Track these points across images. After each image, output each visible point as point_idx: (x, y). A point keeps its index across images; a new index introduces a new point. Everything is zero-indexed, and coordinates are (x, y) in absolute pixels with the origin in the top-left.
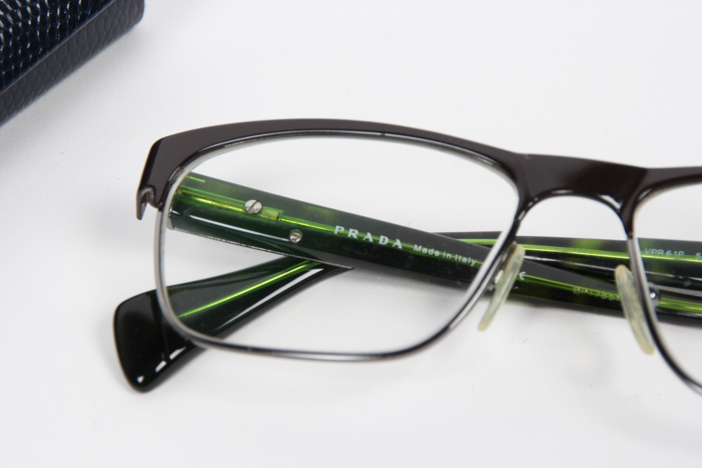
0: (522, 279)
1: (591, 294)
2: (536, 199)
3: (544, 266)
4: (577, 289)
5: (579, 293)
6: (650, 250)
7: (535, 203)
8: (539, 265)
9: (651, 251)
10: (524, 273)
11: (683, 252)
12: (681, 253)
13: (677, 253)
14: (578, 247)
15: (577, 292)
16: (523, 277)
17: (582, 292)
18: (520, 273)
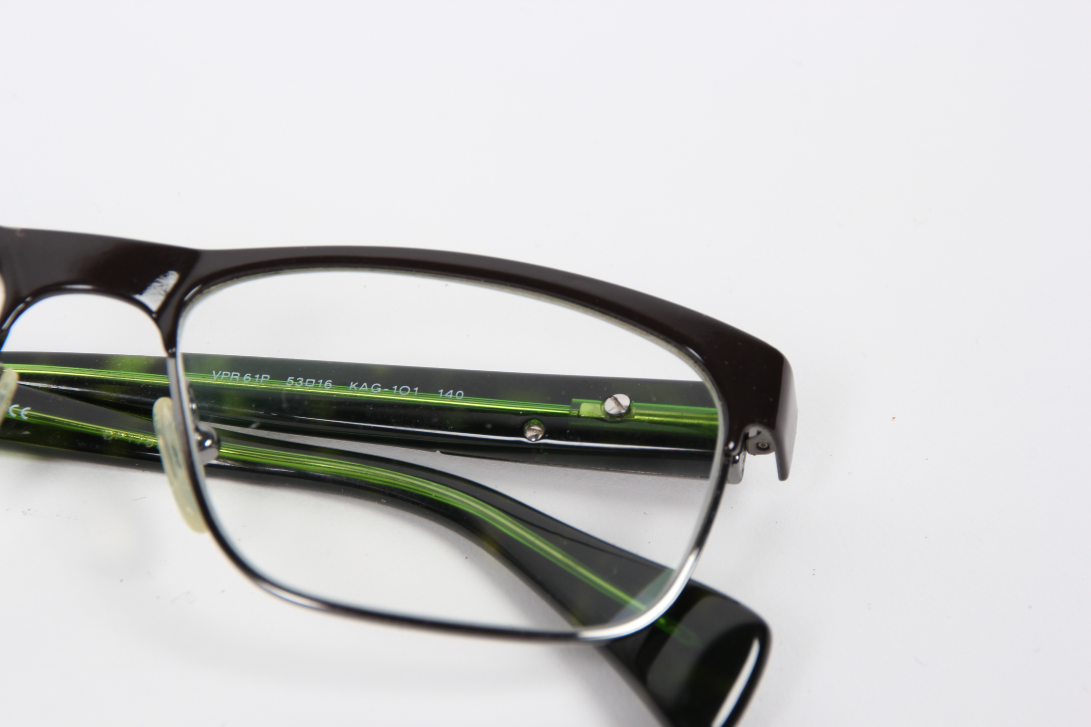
0: (25, 418)
1: (130, 439)
2: (28, 299)
3: (61, 398)
4: (110, 432)
5: (111, 438)
6: (220, 372)
7: (28, 305)
8: (54, 396)
9: (221, 374)
10: (29, 408)
11: (268, 376)
12: (265, 377)
13: (260, 377)
14: (113, 369)
15: (109, 437)
16: (26, 415)
17: (117, 437)
18: (22, 409)
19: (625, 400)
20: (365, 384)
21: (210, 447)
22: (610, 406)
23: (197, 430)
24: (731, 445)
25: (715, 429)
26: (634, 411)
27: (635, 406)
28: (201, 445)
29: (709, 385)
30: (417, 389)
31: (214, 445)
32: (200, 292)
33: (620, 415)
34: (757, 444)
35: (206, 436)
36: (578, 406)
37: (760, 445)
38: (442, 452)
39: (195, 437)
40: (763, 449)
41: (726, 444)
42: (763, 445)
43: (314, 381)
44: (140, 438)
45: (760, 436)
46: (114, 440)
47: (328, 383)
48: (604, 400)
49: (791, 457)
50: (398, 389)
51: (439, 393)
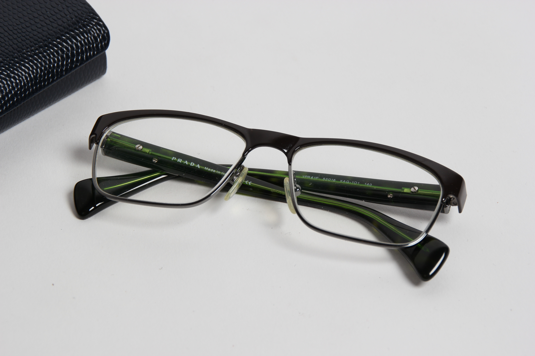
1: (278, 193)
4: (273, 190)
9: (305, 176)
10: (251, 182)
11: (318, 178)
13: (316, 178)
16: (250, 184)
18: (249, 182)
19: (417, 188)
20: (345, 181)
21: (298, 191)
22: (412, 189)
23: (295, 186)
24: (444, 199)
25: (440, 195)
26: (419, 192)
27: (419, 190)
28: (296, 190)
29: (441, 186)
30: (359, 183)
31: (299, 191)
32: (299, 149)
33: (415, 192)
34: (454, 202)
35: (297, 188)
36: (404, 190)
37: (454, 203)
38: (365, 201)
39: (294, 188)
40: (455, 204)
41: (442, 199)
42: (455, 203)
43: (331, 179)
44: (280, 192)
45: (454, 200)
46: (274, 192)
47: (334, 180)
48: (411, 188)
49: (463, 207)
50: (354, 183)
51: (365, 184)
